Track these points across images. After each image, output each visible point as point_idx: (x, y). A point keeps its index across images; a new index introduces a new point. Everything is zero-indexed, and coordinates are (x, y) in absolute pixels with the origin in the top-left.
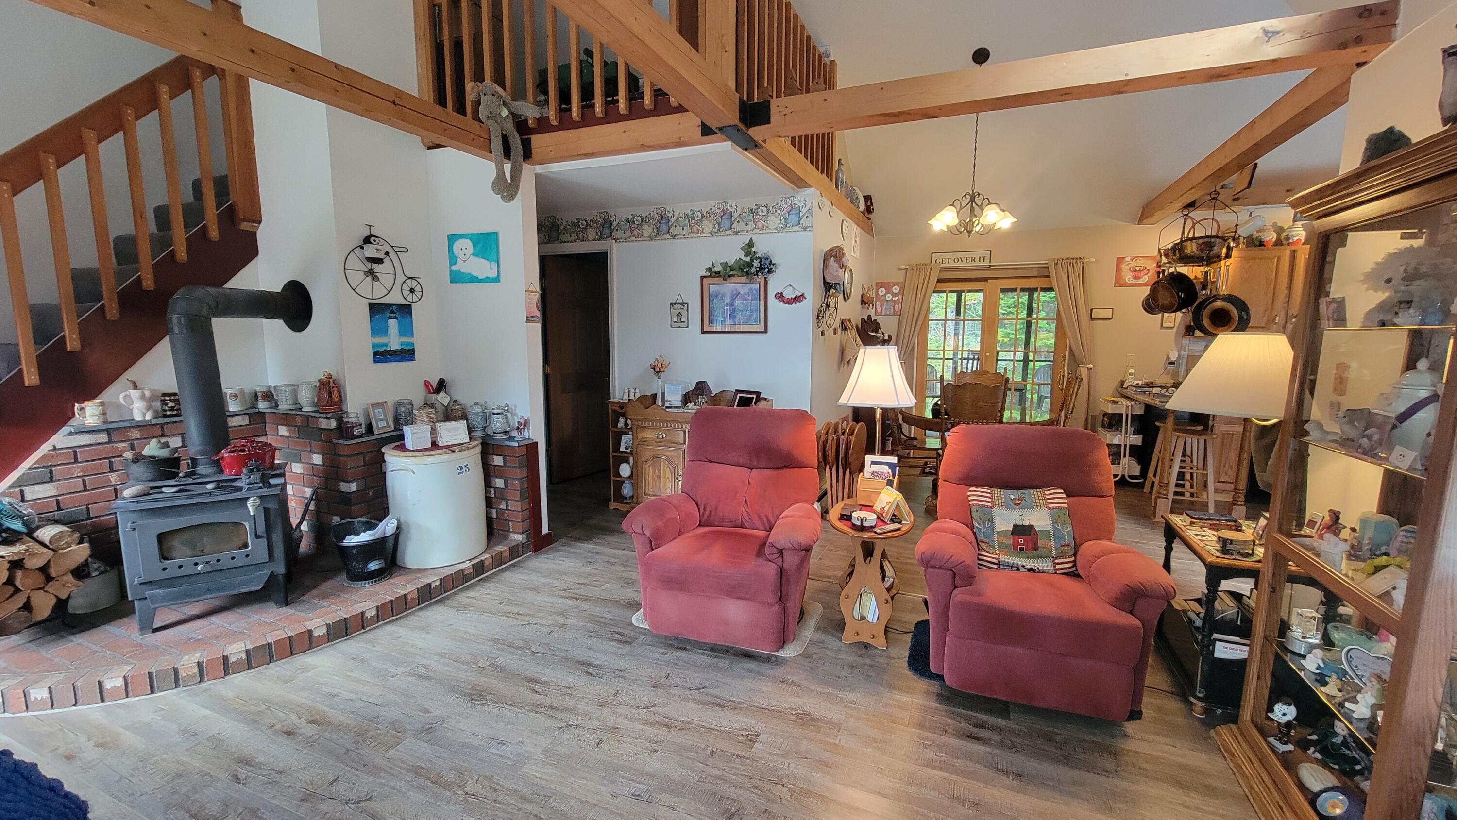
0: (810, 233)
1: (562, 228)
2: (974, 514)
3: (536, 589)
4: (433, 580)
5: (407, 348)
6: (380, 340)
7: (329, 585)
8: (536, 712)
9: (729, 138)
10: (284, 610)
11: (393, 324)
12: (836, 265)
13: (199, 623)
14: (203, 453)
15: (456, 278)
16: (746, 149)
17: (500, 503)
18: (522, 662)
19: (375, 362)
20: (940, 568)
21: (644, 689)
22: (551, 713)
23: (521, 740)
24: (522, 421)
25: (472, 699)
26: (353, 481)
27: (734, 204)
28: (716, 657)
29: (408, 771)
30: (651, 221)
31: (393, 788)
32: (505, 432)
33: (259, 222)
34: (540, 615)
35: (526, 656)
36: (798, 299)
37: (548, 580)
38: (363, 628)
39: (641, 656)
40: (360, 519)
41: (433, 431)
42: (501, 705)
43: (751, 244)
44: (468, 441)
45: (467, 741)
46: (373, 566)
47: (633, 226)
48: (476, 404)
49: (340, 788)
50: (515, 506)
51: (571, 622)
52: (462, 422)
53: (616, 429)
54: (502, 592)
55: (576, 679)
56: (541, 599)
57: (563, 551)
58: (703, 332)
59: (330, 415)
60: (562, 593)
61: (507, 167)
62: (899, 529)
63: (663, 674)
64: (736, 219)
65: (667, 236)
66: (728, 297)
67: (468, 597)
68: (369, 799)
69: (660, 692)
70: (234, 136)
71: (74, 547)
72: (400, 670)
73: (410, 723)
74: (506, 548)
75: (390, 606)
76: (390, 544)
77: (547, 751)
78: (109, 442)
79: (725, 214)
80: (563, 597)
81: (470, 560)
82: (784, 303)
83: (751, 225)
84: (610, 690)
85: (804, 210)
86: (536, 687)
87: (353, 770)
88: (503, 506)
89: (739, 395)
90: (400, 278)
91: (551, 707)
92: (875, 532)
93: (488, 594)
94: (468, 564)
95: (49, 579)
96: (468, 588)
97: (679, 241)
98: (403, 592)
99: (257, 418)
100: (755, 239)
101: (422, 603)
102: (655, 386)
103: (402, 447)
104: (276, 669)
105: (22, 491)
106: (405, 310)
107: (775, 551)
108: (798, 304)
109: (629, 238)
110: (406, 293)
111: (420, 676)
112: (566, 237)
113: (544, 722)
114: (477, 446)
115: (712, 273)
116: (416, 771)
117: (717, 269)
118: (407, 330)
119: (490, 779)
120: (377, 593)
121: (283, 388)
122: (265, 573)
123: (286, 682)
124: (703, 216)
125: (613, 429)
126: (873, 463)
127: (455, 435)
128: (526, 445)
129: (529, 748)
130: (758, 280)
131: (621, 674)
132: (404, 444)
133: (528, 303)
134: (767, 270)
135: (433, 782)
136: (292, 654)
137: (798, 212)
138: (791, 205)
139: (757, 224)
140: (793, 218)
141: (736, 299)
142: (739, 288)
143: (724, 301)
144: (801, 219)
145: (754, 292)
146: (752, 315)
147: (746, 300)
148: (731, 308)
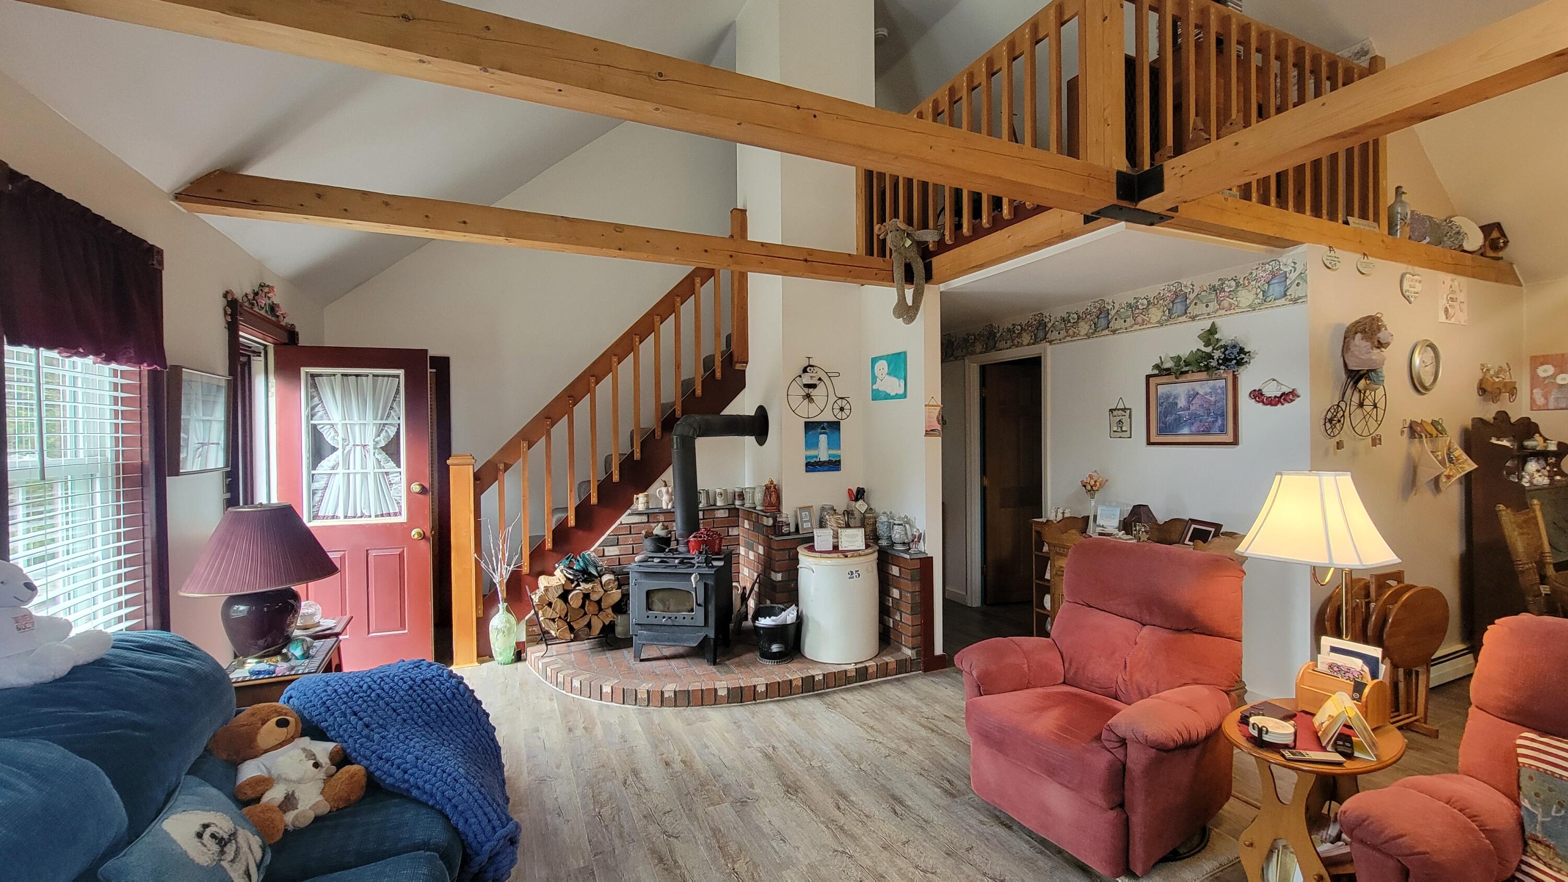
0: (1303, 305)
1: (998, 335)
2: (1524, 782)
3: (902, 710)
4: (818, 673)
5: (834, 460)
6: (812, 453)
7: (748, 657)
8: (827, 827)
9: (1118, 218)
10: (713, 669)
11: (823, 438)
12: (1365, 344)
13: (664, 662)
14: (682, 536)
15: (877, 396)
16: (1152, 224)
17: (895, 614)
18: (846, 775)
19: (807, 471)
20: (1374, 847)
21: (935, 851)
22: (837, 832)
23: (799, 845)
24: (917, 534)
25: (788, 791)
26: (779, 572)
27: (1190, 283)
28: (1041, 853)
29: (711, 829)
30: (1088, 317)
31: (694, 837)
32: (904, 543)
33: (747, 363)
34: (889, 735)
35: (853, 770)
36: (1287, 397)
37: (919, 704)
38: (755, 699)
39: (957, 815)
40: (780, 606)
41: (836, 536)
42: (805, 807)
43: (1213, 330)
44: (864, 548)
45: (762, 825)
46: (775, 648)
47: (1069, 324)
48: (884, 513)
49: (668, 819)
50: (905, 619)
51: (913, 752)
52: (860, 529)
53: (1039, 554)
54: (873, 702)
55: (878, 810)
56: (902, 720)
57: (952, 678)
58: (1149, 443)
59: (768, 514)
60: (923, 721)
61: (909, 293)
62: (1339, 764)
63: (966, 844)
64: (1193, 301)
65: (1106, 332)
66: (1183, 399)
67: (842, 698)
68: (676, 838)
69: (950, 861)
70: (736, 303)
71: (614, 591)
72: (757, 744)
73: (735, 791)
74: (893, 660)
75: (777, 686)
76: (792, 631)
77: (812, 866)
78: (648, 522)
79: (1177, 296)
80: (922, 725)
81: (856, 664)
82: (1264, 404)
83: (1213, 306)
84: (903, 836)
85: (1293, 276)
86: (842, 804)
87: (682, 810)
88: (898, 618)
89: (1193, 526)
90: (832, 398)
91: (841, 828)
92: (1283, 756)
93: (860, 700)
94: (852, 667)
95: (601, 609)
96: (847, 690)
97: (1119, 336)
98: (790, 678)
99: (734, 512)
100: (1219, 322)
101: (806, 692)
102: (1091, 507)
103: (811, 549)
104: (690, 712)
105: (604, 550)
106: (834, 426)
107: (1113, 738)
108: (1286, 405)
109: (1064, 338)
110: (836, 411)
111: (766, 755)
112: (1001, 345)
113: (827, 838)
114: (874, 552)
115: (1161, 371)
116: (715, 832)
117: (1166, 366)
118: (835, 443)
119: (756, 866)
120: (773, 673)
121: (748, 490)
122: (702, 634)
123: (689, 724)
124: (1149, 303)
125: (1037, 553)
126: (1334, 650)
127: (852, 542)
128: (920, 559)
129: (800, 856)
130: (1224, 375)
131: (924, 824)
132: (813, 546)
133: (928, 417)
134: (1234, 362)
135: (719, 847)
136: (702, 705)
137: (1283, 279)
138: (1272, 271)
139: (1222, 303)
140: (1276, 289)
141: (1193, 402)
142: (1197, 387)
143: (1176, 404)
144: (1288, 289)
145: (1219, 391)
146: (1216, 421)
147: (1208, 401)
148: (1187, 412)
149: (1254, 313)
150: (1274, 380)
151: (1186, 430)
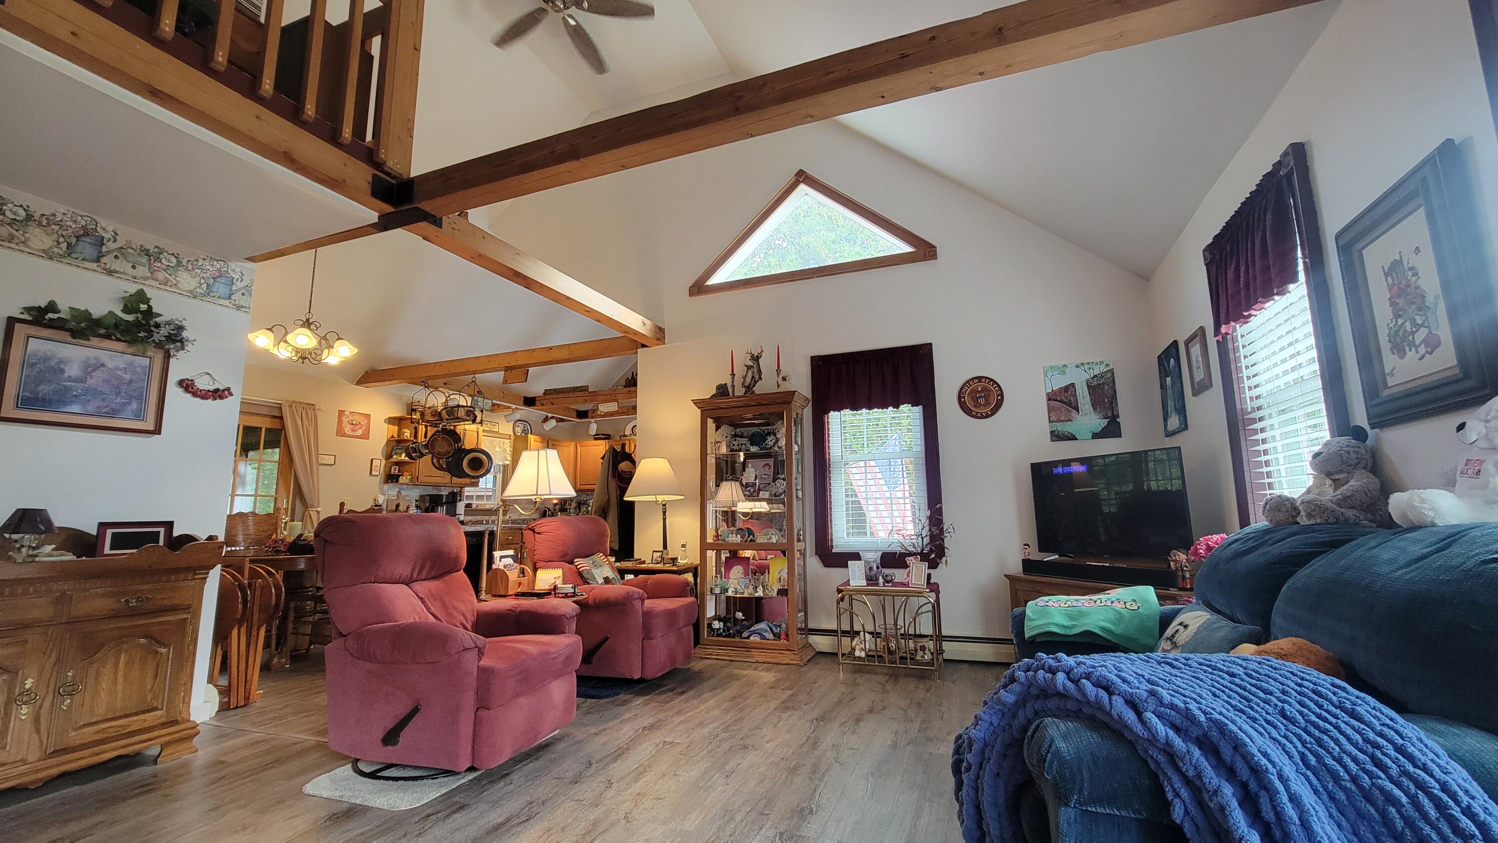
0: (244, 315)
36: (218, 394)
43: (141, 297)
64: (111, 251)
66: (75, 367)
79: (86, 234)
82: (195, 397)
83: (142, 271)
85: (239, 285)
100: (150, 293)
108: (218, 401)
115: (37, 318)
117: (55, 315)
124: (29, 217)
126: (502, 557)
130: (151, 353)
134: (170, 343)
137: (231, 283)
138: (219, 270)
139: (156, 273)
140: (220, 288)
141: (94, 374)
142: (104, 356)
143: (62, 371)
144: (233, 294)
145: (138, 369)
146: (129, 404)
147: (117, 378)
148: (80, 385)
149: (194, 301)
150: (208, 374)
151: (75, 408)
